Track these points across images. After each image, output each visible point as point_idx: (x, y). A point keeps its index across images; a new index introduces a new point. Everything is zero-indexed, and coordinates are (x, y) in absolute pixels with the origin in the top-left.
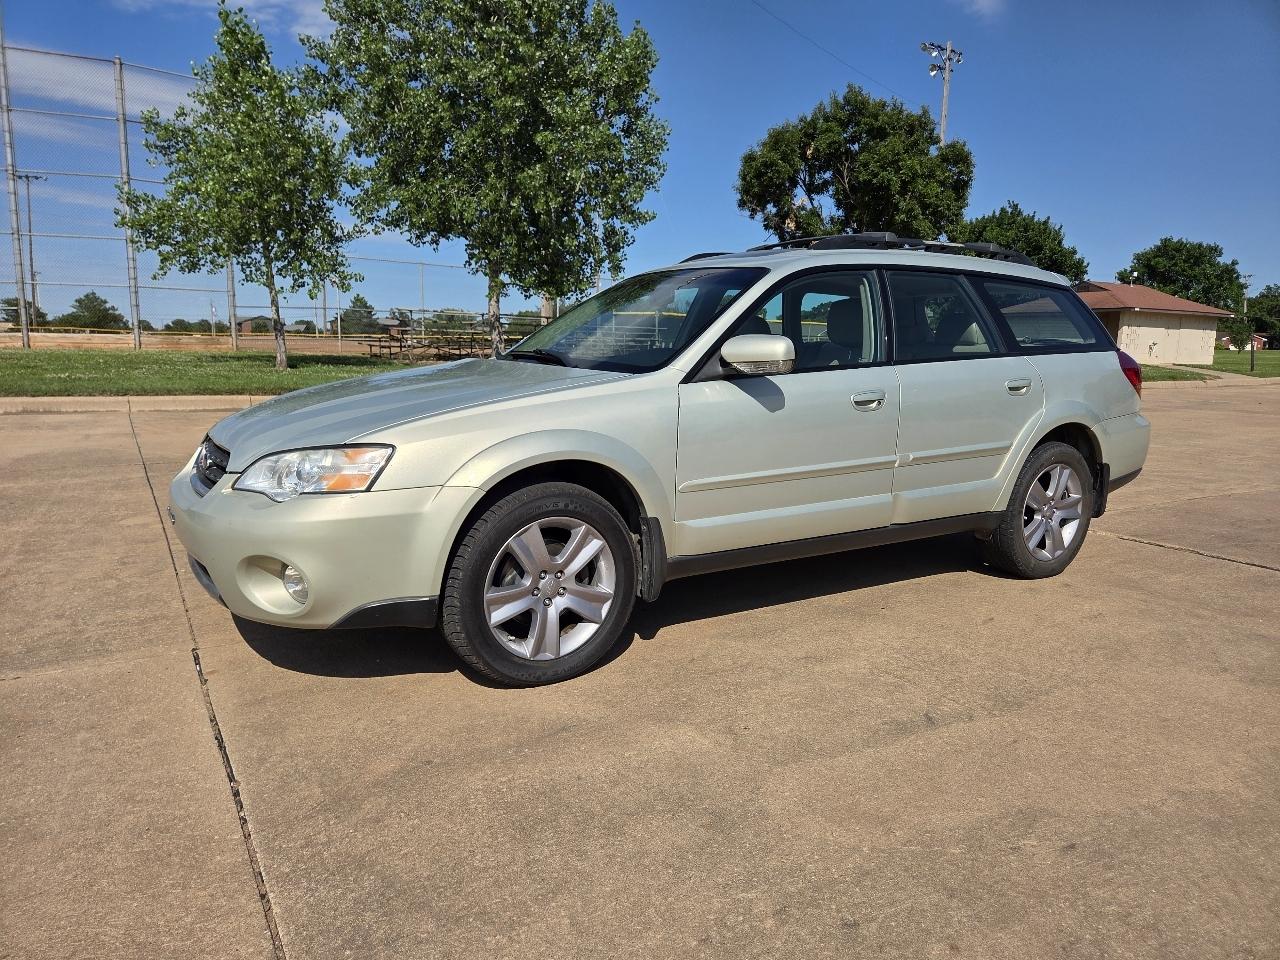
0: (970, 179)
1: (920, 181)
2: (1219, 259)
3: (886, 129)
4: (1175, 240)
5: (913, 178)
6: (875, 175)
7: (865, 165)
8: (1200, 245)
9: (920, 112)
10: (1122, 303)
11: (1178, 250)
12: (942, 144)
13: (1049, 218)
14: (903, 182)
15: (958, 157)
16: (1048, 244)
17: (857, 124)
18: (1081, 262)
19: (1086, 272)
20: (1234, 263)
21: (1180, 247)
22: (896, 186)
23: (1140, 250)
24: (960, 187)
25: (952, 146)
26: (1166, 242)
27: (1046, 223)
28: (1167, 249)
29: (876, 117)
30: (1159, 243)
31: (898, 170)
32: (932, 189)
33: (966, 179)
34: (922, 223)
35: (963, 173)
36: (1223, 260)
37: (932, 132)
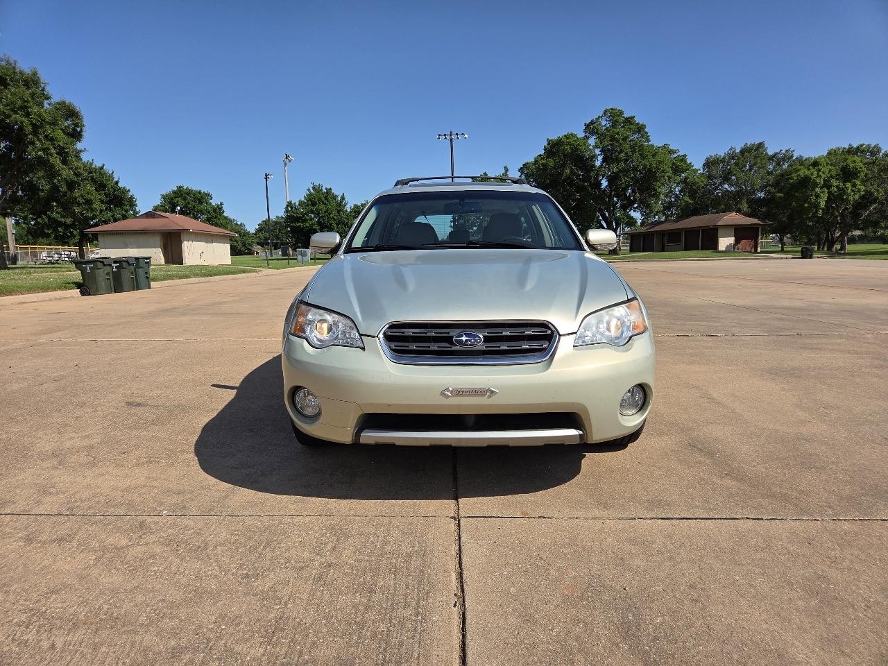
0: (81, 130)
1: (48, 126)
2: (211, 201)
4: (185, 188)
5: (42, 123)
8: (200, 192)
9: (31, 73)
10: (181, 226)
11: (188, 194)
12: (52, 101)
13: (104, 165)
14: (34, 126)
15: (71, 113)
16: (110, 184)
18: (132, 197)
19: (136, 205)
20: (221, 204)
21: (189, 192)
22: (29, 129)
23: (164, 193)
25: (62, 104)
26: (180, 188)
27: (102, 168)
28: (181, 193)
30: (175, 189)
31: (28, 115)
32: (59, 134)
33: (79, 130)
34: (56, 161)
35: (76, 125)
36: (214, 202)
37: (43, 90)
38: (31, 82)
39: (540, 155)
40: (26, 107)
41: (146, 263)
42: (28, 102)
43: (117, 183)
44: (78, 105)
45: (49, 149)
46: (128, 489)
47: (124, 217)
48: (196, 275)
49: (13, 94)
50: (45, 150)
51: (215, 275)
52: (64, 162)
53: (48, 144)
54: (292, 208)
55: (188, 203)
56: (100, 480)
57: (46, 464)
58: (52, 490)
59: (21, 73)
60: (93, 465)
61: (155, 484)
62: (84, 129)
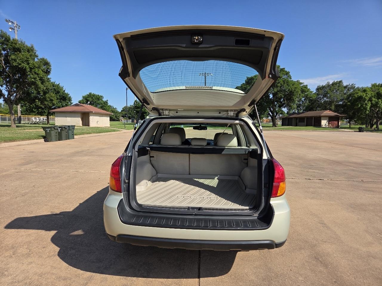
0: (50, 71)
1: (36, 69)
3: (21, 49)
4: (92, 93)
5: (34, 67)
6: (20, 64)
7: (15, 60)
8: (98, 95)
9: (30, 46)
10: (90, 110)
11: (94, 96)
12: (39, 58)
13: (59, 84)
14: (31, 69)
15: (47, 64)
16: (61, 91)
17: (7, 45)
18: (70, 97)
19: (72, 100)
20: (107, 100)
21: (94, 95)
22: (28, 70)
23: (84, 95)
24: (48, 72)
25: (43, 59)
26: (90, 93)
27: (59, 85)
28: (90, 95)
29: (16, 44)
30: (88, 94)
31: (28, 64)
32: (41, 72)
33: (49, 70)
34: (39, 83)
35: (48, 68)
36: (104, 100)
37: (35, 53)
38: (30, 50)
39: (244, 84)
40: (28, 61)
41: (73, 128)
42: (28, 58)
43: (64, 91)
44: (49, 60)
45: (36, 78)
46: (41, 275)
47: (66, 105)
48: (94, 133)
49: (23, 55)
50: (35, 79)
51: (102, 132)
52: (42, 83)
53: (36, 76)
54: (137, 103)
55: (93, 100)
56: (30, 266)
57: (7, 254)
58: (6, 273)
59: (27, 46)
60: (28, 255)
61: (54, 271)
62: (51, 70)
